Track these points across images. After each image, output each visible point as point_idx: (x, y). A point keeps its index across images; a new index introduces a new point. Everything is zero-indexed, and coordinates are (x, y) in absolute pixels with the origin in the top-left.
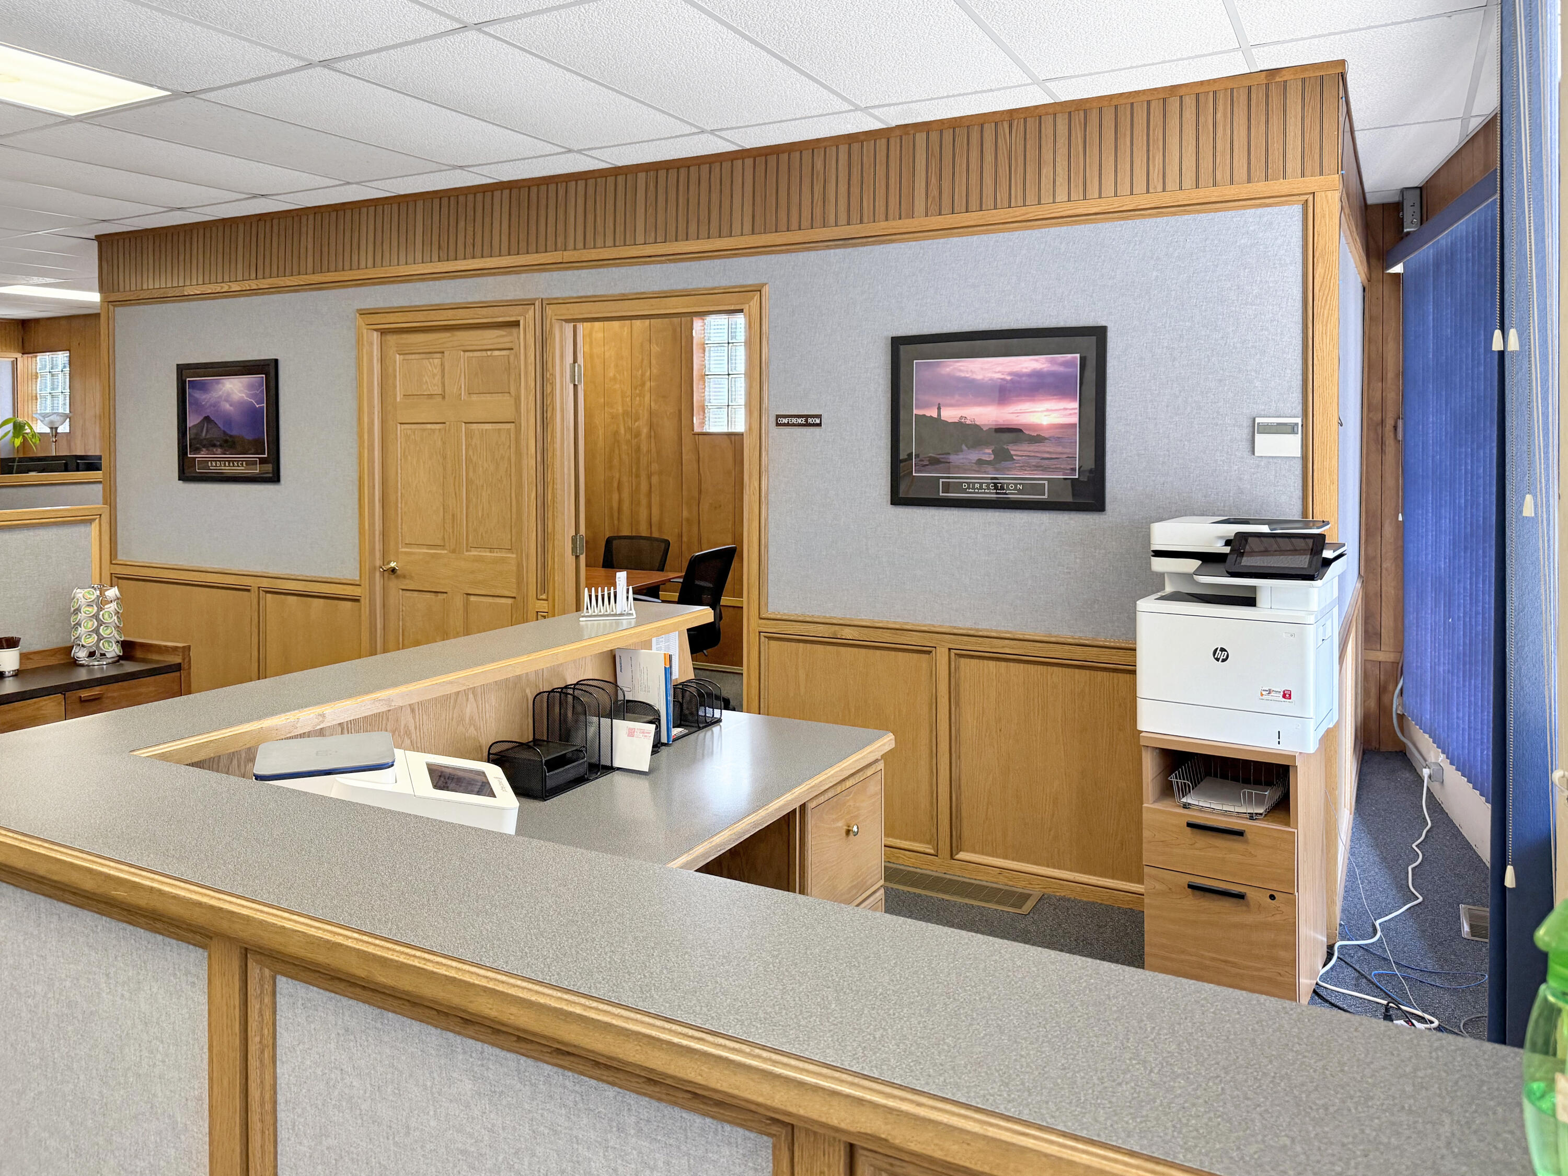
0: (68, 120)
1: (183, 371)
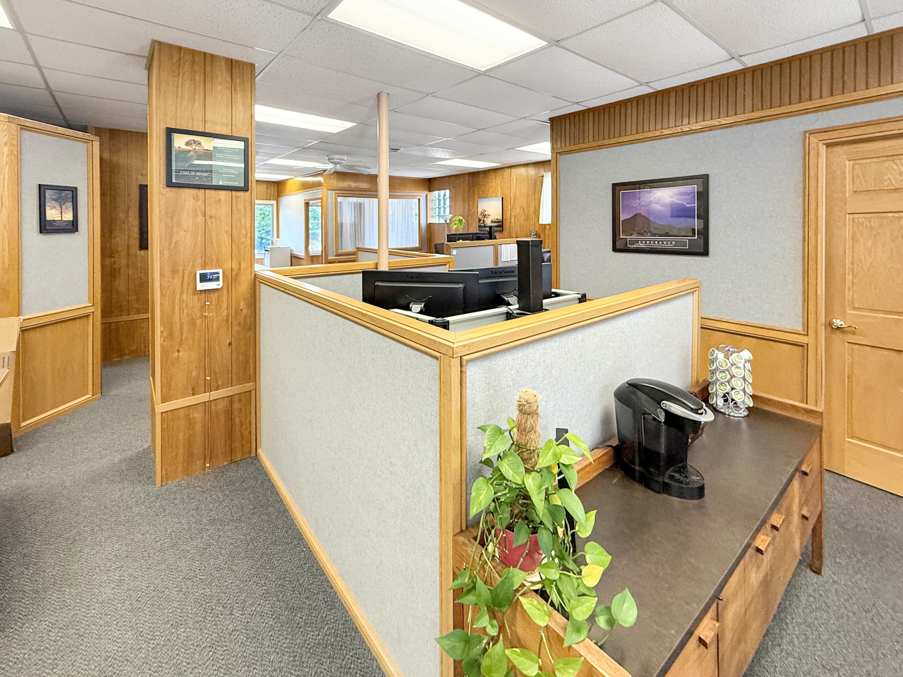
0: (479, 74)
1: (616, 187)
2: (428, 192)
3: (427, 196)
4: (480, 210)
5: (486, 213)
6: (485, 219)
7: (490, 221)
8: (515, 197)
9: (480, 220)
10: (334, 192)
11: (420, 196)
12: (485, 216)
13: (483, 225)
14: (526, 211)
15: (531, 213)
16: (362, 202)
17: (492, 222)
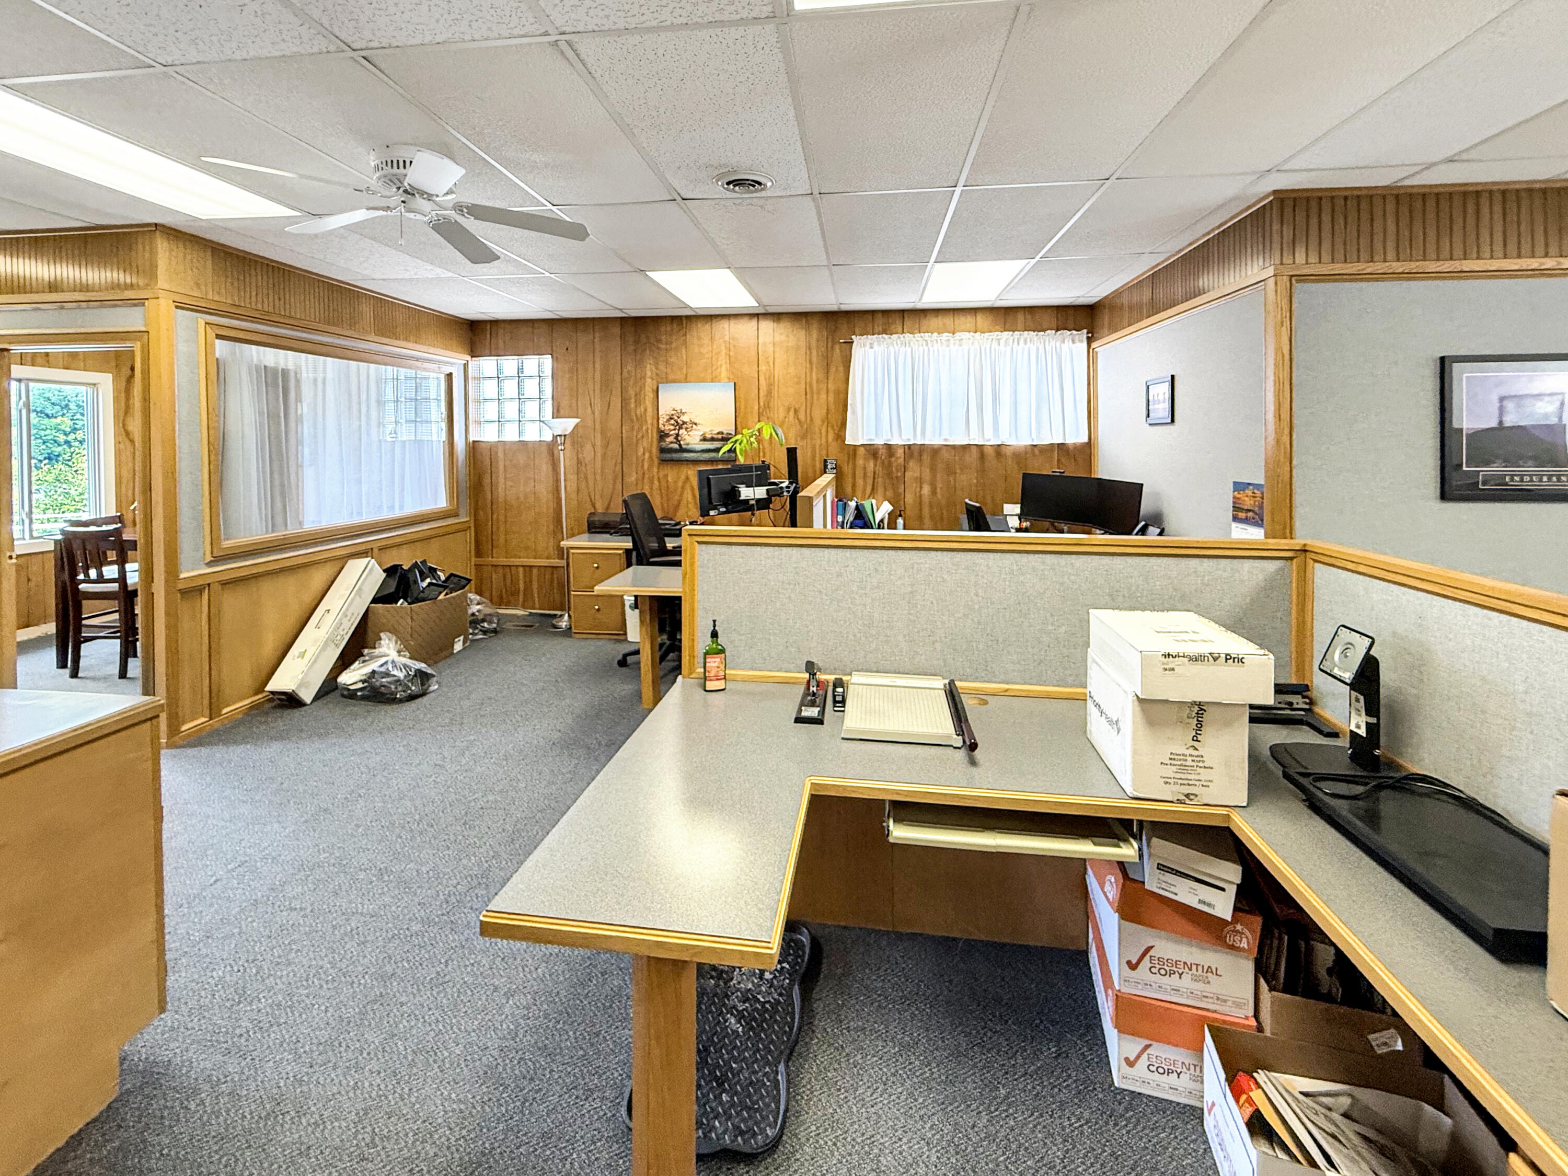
2: (469, 358)
3: (466, 366)
4: (665, 409)
5: (685, 418)
6: (682, 432)
7: (698, 438)
8: (770, 385)
9: (663, 435)
10: (202, 319)
11: (452, 364)
12: (680, 426)
13: (676, 446)
14: (802, 416)
15: (817, 421)
16: (291, 366)
17: (704, 439)
